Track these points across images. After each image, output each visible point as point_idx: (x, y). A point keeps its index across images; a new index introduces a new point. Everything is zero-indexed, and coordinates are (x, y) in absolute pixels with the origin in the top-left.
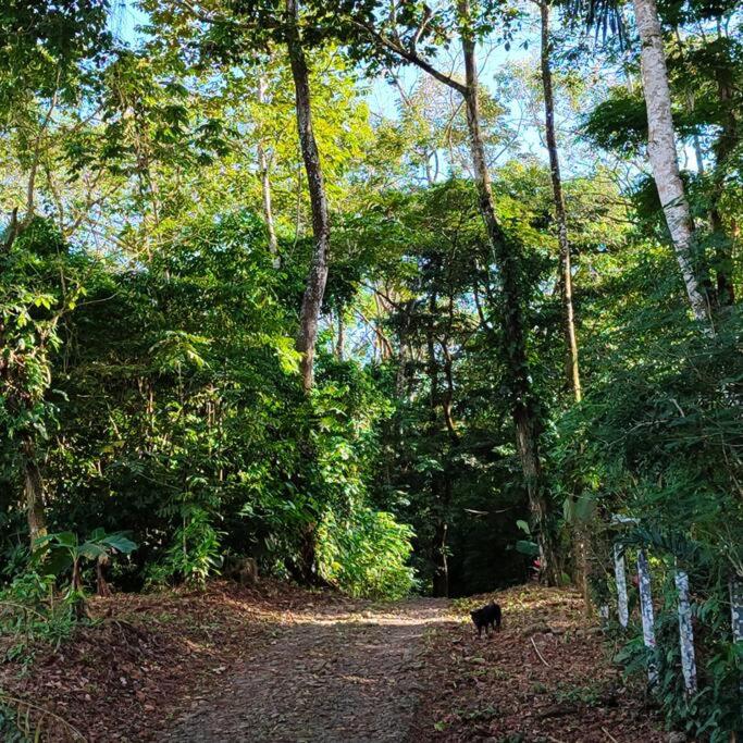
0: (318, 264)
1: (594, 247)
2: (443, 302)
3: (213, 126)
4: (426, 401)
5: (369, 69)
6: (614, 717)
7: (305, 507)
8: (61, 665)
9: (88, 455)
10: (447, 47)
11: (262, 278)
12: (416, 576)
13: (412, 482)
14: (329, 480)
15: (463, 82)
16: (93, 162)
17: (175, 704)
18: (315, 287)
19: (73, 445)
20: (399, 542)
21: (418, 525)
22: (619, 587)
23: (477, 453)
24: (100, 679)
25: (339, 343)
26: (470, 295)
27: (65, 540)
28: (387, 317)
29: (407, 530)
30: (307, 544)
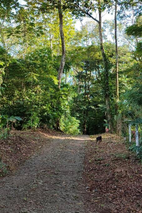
0: (63, 61)
1: (122, 62)
2: (88, 73)
3: (41, 28)
4: (83, 94)
5: (76, 17)
6: (129, 161)
7: (58, 114)
8: (4, 144)
9: (10, 100)
10: (95, 12)
11: (51, 62)
12: (80, 131)
13: (79, 111)
14: (63, 109)
15: (98, 20)
16: (13, 34)
17: (30, 154)
18: (62, 66)
19: (7, 97)
20: (77, 124)
21: (81, 120)
22: (129, 133)
24: (13, 148)
25: (66, 80)
26: (94, 72)
27: (6, 117)
28: (76, 75)
29: (79, 121)
30: (58, 123)
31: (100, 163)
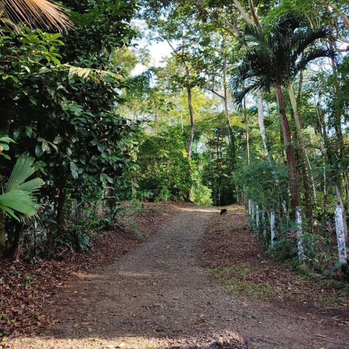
0: (192, 133)
2: (220, 139)
4: (216, 161)
5: (204, 90)
6: (244, 232)
7: (187, 186)
8: (140, 217)
9: (143, 173)
10: (221, 89)
12: (212, 201)
13: (212, 180)
14: (193, 180)
15: (224, 96)
17: (161, 225)
18: (191, 138)
20: (208, 193)
21: (213, 189)
23: (227, 174)
24: (147, 220)
25: (196, 148)
27: (140, 192)
28: (208, 142)
29: (210, 190)
30: (188, 193)
31: (219, 234)
